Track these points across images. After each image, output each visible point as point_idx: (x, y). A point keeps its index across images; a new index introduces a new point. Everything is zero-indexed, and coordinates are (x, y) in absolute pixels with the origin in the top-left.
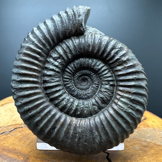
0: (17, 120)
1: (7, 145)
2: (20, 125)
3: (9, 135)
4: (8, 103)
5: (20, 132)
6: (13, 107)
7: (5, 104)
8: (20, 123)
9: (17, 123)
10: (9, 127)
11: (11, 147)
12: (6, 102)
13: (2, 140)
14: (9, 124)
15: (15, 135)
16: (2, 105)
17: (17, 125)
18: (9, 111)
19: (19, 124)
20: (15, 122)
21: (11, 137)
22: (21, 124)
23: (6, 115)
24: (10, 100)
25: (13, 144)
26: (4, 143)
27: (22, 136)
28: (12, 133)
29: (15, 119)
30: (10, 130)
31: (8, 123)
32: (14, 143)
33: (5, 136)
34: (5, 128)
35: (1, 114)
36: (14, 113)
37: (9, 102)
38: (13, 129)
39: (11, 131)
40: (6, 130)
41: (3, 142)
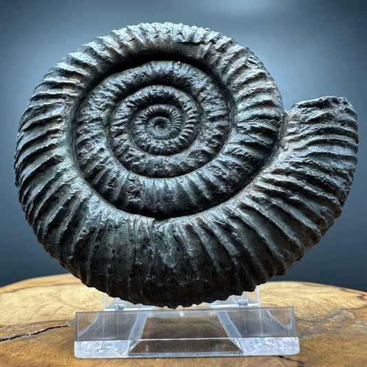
0: (51, 313)
1: (29, 358)
5: (61, 334)
6: (41, 294)
8: (60, 319)
11: (38, 361)
12: (23, 287)
16: (14, 291)
17: (52, 323)
22: (65, 321)
23: (24, 307)
25: (45, 354)
30: (36, 332)
32: (48, 353)
39: (38, 333)
41: (18, 353)
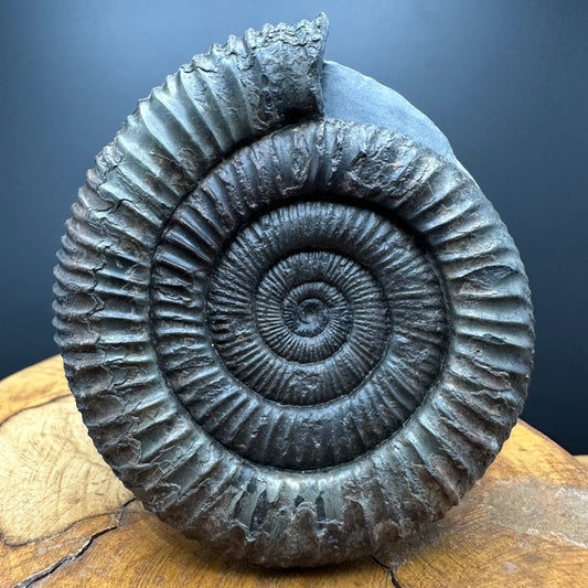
2: (106, 518)
3: (82, 574)
4: (16, 414)
7: (6, 420)
9: (90, 510)
10: (68, 536)
14: (64, 521)
15: (104, 570)
18: (36, 453)
19: (99, 515)
20: (79, 504)
21: (94, 579)
24: (16, 399)
27: (132, 571)
28: (93, 562)
29: (76, 492)
31: (57, 516)
33: (70, 582)
34: (56, 542)
35: (11, 472)
36: (60, 464)
37: (16, 406)
38: (87, 543)
40: (63, 553)
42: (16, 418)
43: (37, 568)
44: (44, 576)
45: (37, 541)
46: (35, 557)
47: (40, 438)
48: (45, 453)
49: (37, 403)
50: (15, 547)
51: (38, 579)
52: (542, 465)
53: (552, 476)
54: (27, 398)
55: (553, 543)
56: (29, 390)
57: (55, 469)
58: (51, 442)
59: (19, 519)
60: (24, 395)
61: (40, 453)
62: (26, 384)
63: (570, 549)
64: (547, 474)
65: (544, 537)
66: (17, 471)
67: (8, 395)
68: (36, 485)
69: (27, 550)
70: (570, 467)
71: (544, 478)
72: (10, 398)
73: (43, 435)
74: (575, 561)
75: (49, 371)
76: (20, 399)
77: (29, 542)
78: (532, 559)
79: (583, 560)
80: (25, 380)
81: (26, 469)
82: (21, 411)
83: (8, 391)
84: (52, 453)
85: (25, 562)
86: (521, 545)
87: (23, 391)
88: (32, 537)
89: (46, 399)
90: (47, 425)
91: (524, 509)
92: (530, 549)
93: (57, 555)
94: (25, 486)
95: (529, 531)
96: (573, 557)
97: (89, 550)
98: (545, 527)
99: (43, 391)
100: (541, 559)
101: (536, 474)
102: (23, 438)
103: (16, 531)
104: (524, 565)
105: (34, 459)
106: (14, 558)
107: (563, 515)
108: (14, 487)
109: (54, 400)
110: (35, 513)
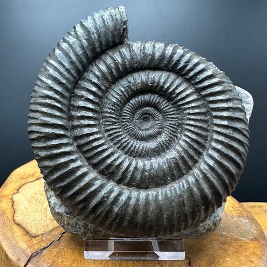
3: (60, 247)
4: (23, 185)
7: (20, 187)
13: (56, 256)
14: (50, 228)
18: (34, 201)
21: (65, 249)
24: (22, 178)
26: (62, 262)
31: (47, 226)
34: (49, 236)
37: (23, 182)
38: (60, 236)
40: (52, 239)
42: (24, 186)
43: (43, 245)
44: (46, 248)
45: (42, 235)
46: (42, 241)
47: (35, 195)
48: (38, 201)
49: (31, 180)
50: (34, 237)
51: (44, 249)
52: (229, 208)
53: (233, 212)
54: (27, 178)
55: (231, 238)
56: (27, 175)
57: (43, 208)
58: (40, 196)
59: (33, 227)
60: (25, 177)
61: (36, 201)
62: (25, 172)
63: (237, 240)
64: (231, 212)
65: (229, 235)
66: (28, 208)
67: (18, 177)
68: (37, 214)
69: (39, 238)
70: (240, 209)
71: (230, 213)
72: (20, 178)
73: (36, 194)
74: (239, 244)
75: (33, 166)
76: (24, 179)
77: (39, 235)
78: (224, 243)
79: (242, 244)
80: (24, 171)
81: (32, 207)
82: (25, 184)
83: (18, 175)
84: (41, 201)
85: (39, 242)
86: (220, 238)
87: (24, 175)
88: (40, 233)
89: (34, 179)
90: (37, 190)
91: (222, 225)
92: (223, 239)
93: (50, 240)
94: (33, 214)
95: (223, 233)
96: (238, 243)
97: (61, 238)
98: (229, 232)
99: (33, 175)
100: (227, 243)
101: (227, 212)
102: (29, 195)
103: (33, 231)
104: (221, 245)
105: (35, 203)
106: (34, 241)
107: (236, 227)
108: (29, 214)
109: (37, 179)
110: (39, 224)
